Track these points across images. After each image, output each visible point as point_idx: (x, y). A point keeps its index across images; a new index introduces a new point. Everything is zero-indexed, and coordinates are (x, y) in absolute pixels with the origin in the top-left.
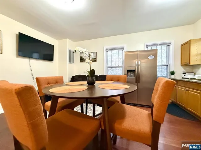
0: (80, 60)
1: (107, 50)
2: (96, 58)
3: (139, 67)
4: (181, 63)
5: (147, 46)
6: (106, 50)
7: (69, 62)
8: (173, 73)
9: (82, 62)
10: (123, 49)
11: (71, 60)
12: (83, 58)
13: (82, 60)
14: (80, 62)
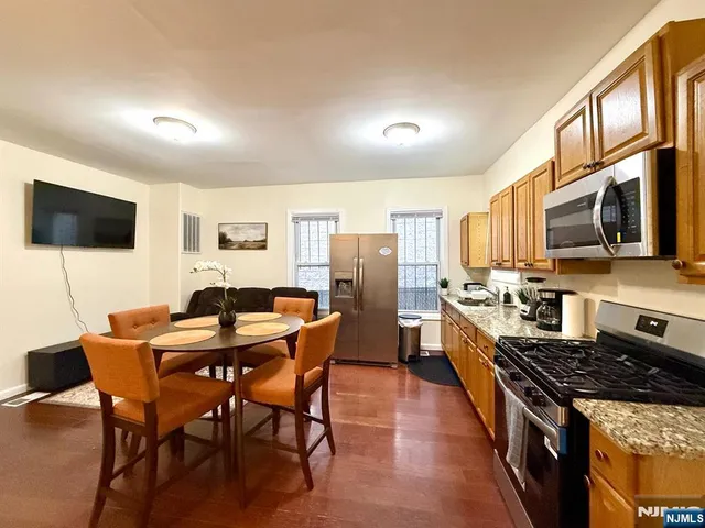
0: (220, 243)
1: (296, 219)
2: (265, 241)
3: (361, 270)
4: (462, 262)
6: (294, 218)
7: (185, 248)
9: (225, 248)
10: (336, 219)
11: (191, 241)
12: (228, 237)
13: (224, 242)
14: (220, 248)
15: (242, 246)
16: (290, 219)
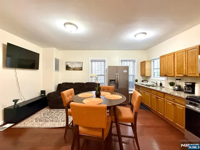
0: (66, 68)
1: (92, 61)
2: (82, 68)
3: (118, 77)
4: (141, 74)
5: (121, 61)
8: (137, 81)
9: (68, 70)
10: (104, 61)
11: (57, 68)
12: (69, 66)
13: (68, 68)
14: (66, 70)
15: (74, 69)
16: (90, 61)
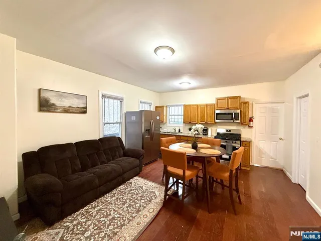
1: (104, 97)
2: (86, 108)
3: (153, 125)
10: (121, 100)
12: (51, 102)
14: (40, 111)
16: (101, 96)
